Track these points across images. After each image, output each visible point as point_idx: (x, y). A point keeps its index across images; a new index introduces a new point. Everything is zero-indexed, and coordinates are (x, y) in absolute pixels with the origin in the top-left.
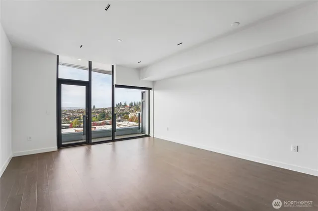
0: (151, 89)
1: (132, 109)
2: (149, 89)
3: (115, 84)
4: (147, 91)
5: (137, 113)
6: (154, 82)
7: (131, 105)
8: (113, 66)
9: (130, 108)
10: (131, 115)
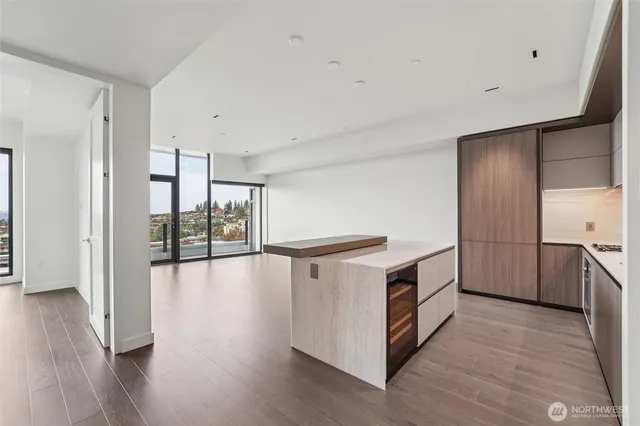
0: (263, 185)
1: (231, 216)
2: (261, 186)
3: (212, 179)
4: (258, 189)
5: (240, 224)
6: (268, 176)
7: (229, 206)
8: (209, 155)
9: (227, 213)
10: (227, 229)
